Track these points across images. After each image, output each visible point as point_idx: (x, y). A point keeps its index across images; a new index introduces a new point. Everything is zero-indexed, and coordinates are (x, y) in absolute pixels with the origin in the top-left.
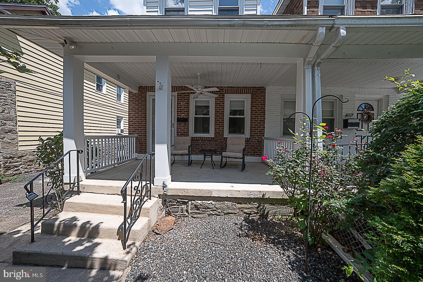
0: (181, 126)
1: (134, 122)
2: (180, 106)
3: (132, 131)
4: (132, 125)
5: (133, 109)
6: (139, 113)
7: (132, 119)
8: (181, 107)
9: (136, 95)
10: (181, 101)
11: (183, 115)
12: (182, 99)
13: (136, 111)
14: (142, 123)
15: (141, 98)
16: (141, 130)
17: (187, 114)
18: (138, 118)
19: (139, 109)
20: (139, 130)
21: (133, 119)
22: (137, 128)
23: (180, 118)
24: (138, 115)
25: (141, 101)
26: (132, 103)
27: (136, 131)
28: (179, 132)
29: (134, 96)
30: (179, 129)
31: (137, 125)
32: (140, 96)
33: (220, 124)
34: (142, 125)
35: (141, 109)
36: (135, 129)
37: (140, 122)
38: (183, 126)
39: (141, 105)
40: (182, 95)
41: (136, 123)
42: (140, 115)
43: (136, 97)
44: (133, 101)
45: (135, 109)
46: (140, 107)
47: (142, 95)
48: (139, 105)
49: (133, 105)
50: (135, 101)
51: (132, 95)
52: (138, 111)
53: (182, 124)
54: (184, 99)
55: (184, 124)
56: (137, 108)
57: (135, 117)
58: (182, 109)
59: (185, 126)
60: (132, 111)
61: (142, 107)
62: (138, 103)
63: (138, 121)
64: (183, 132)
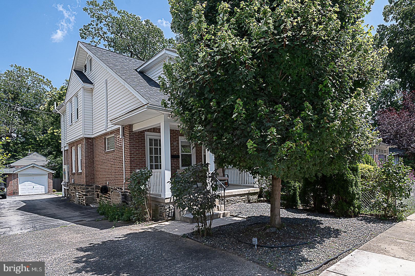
0: (174, 161)
1: (135, 158)
2: (172, 146)
3: (134, 167)
4: (134, 161)
5: (134, 146)
6: (139, 150)
7: (133, 156)
8: (174, 147)
9: (136, 134)
10: (174, 142)
11: (175, 152)
12: (174, 140)
13: (137, 148)
14: (143, 159)
15: (141, 137)
16: (142, 165)
17: (178, 152)
18: (139, 155)
19: (139, 147)
20: (140, 165)
21: (135, 156)
22: (138, 164)
23: (174, 155)
24: (139, 152)
25: (141, 139)
26: (133, 141)
27: (137, 167)
28: (173, 166)
29: (134, 135)
30: (173, 164)
31: (138, 161)
32: (140, 135)
33: (200, 160)
34: (143, 161)
35: (141, 147)
36: (136, 165)
37: (141, 158)
38: (176, 161)
39: (141, 143)
40: (173, 137)
41: (137, 159)
42: (141, 152)
43: (137, 136)
44: (134, 139)
45: (136, 146)
46: (140, 145)
47: (142, 134)
48: (139, 143)
49: (134, 143)
50: (135, 139)
51: (133, 133)
52: (138, 148)
53: (174, 160)
54: (176, 140)
55: (176, 160)
56: (137, 145)
57: (136, 154)
58: (175, 148)
59: (177, 161)
60: (133, 148)
61: (142, 145)
62: (138, 141)
63: (139, 158)
64: (176, 166)
